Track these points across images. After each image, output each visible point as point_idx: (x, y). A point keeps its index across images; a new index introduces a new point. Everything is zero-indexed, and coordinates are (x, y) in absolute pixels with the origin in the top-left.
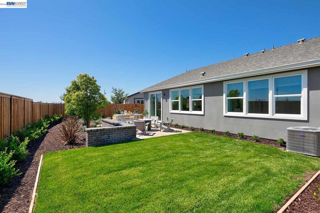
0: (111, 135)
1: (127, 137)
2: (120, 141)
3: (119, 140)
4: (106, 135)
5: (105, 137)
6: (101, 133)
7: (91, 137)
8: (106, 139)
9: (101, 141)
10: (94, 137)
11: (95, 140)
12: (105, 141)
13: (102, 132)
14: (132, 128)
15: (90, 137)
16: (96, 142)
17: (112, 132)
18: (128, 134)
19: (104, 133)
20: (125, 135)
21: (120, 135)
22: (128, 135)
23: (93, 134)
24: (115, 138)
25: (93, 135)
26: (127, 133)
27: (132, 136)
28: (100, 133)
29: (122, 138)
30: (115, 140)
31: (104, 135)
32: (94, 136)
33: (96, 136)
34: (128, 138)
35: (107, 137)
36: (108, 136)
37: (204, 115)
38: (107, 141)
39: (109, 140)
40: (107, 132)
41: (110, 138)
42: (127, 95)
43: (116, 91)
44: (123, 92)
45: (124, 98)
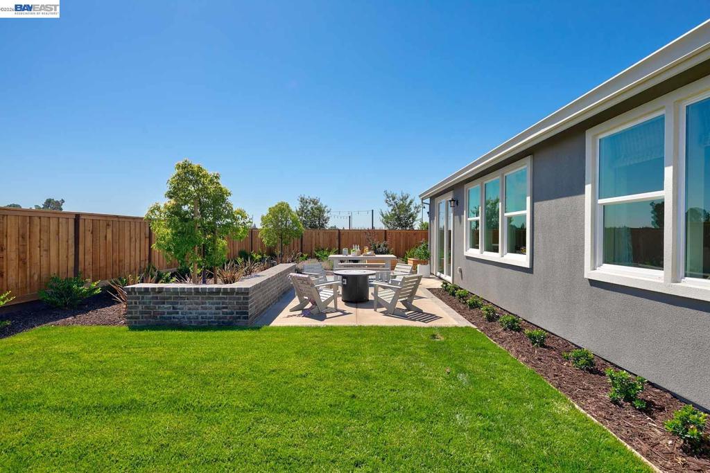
0: (179, 306)
1: (221, 315)
2: (202, 323)
3: (200, 320)
4: (168, 303)
5: (167, 308)
6: (157, 298)
7: (133, 305)
8: (168, 314)
9: (154, 317)
10: (140, 306)
11: (142, 313)
12: (164, 318)
13: (159, 295)
14: (237, 293)
15: (131, 303)
16: (146, 318)
17: (183, 298)
18: (224, 308)
19: (164, 298)
20: (217, 309)
21: (202, 307)
22: (224, 310)
23: (138, 298)
24: (191, 313)
25: (138, 301)
26: (221, 306)
27: (237, 313)
28: (153, 298)
29: (208, 315)
30: (189, 318)
31: (164, 303)
32: (140, 303)
33: (144, 303)
34: (225, 318)
35: (171, 310)
36: (174, 308)
37: (530, 270)
38: (170, 318)
39: (174, 318)
40: (170, 298)
41: (177, 313)
42: (416, 207)
43: (396, 200)
44: (411, 202)
45: (411, 215)
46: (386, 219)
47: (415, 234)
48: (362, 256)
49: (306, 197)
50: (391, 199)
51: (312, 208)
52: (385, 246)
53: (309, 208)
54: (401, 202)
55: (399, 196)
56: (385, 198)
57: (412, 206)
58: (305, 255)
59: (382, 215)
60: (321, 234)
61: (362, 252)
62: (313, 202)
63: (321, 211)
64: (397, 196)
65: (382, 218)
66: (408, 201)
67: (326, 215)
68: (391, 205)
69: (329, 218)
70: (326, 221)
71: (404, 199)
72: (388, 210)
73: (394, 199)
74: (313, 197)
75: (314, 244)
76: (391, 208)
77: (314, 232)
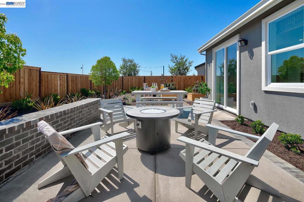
42: (190, 63)
43: (177, 60)
44: (186, 60)
45: (186, 68)
46: (172, 71)
47: (190, 78)
48: (159, 91)
49: (126, 58)
50: (174, 59)
51: (129, 65)
52: (173, 85)
53: (128, 65)
54: (181, 61)
55: (179, 57)
56: (171, 58)
57: (187, 63)
58: (124, 91)
59: (170, 68)
60: (134, 79)
61: (159, 89)
62: (130, 61)
63: (135, 66)
64: (178, 57)
65: (169, 69)
66: (184, 60)
67: (138, 69)
68: (174, 62)
69: (139, 70)
70: (138, 72)
71: (182, 59)
72: (173, 65)
73: (176, 59)
74: (131, 58)
75: (130, 84)
76: (174, 64)
77: (130, 78)
